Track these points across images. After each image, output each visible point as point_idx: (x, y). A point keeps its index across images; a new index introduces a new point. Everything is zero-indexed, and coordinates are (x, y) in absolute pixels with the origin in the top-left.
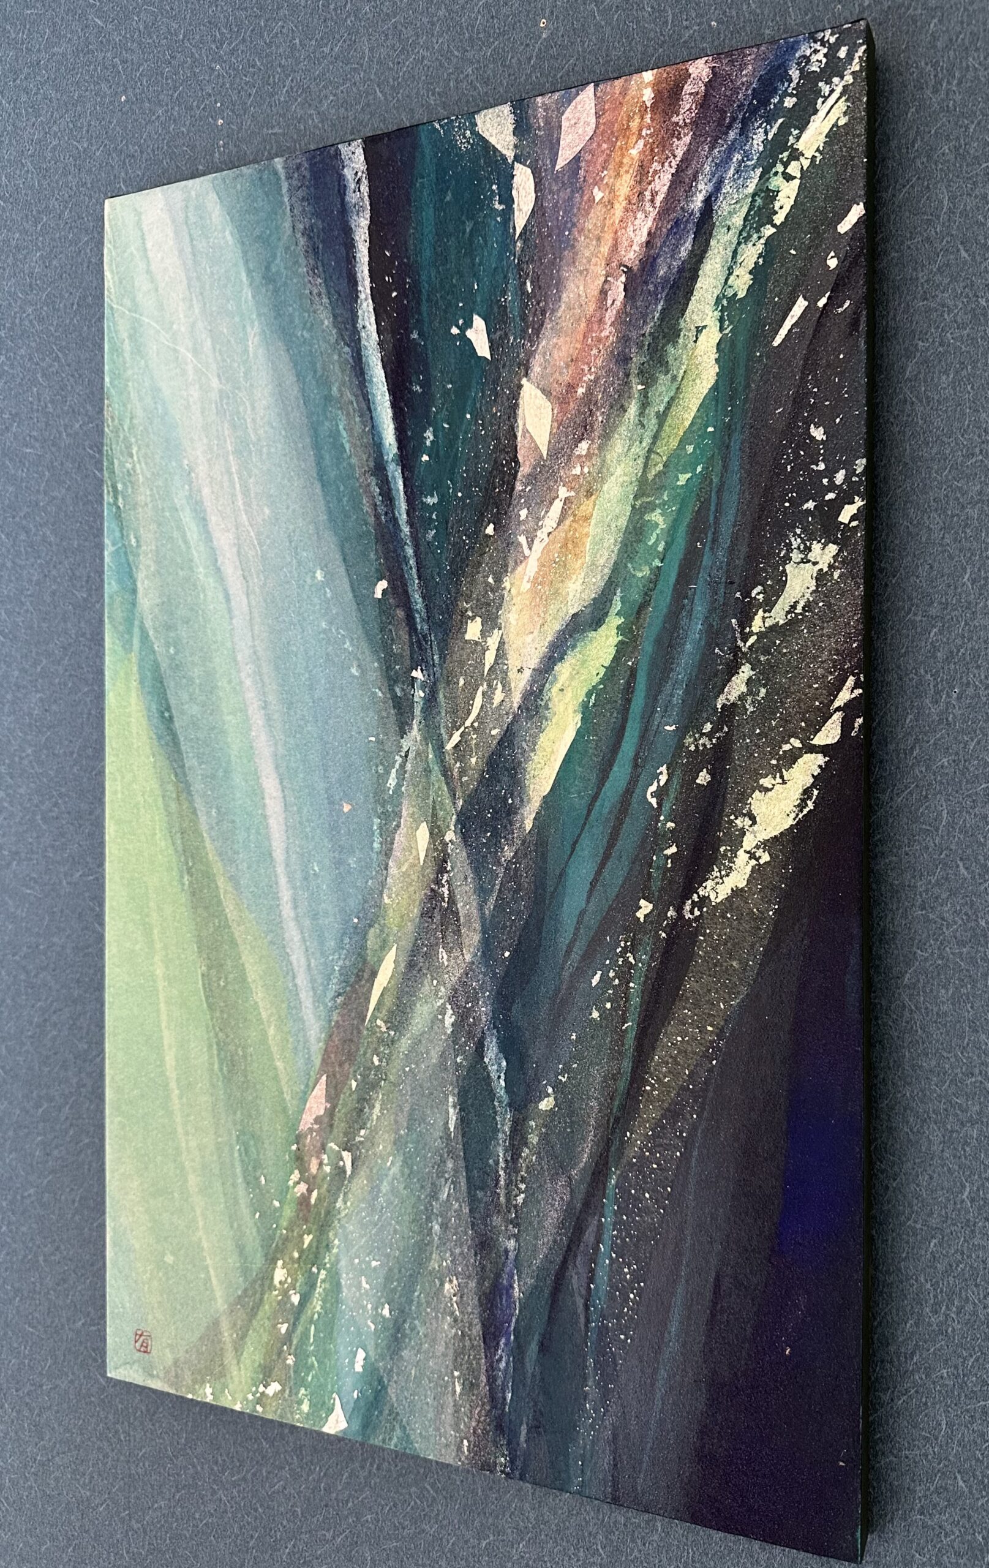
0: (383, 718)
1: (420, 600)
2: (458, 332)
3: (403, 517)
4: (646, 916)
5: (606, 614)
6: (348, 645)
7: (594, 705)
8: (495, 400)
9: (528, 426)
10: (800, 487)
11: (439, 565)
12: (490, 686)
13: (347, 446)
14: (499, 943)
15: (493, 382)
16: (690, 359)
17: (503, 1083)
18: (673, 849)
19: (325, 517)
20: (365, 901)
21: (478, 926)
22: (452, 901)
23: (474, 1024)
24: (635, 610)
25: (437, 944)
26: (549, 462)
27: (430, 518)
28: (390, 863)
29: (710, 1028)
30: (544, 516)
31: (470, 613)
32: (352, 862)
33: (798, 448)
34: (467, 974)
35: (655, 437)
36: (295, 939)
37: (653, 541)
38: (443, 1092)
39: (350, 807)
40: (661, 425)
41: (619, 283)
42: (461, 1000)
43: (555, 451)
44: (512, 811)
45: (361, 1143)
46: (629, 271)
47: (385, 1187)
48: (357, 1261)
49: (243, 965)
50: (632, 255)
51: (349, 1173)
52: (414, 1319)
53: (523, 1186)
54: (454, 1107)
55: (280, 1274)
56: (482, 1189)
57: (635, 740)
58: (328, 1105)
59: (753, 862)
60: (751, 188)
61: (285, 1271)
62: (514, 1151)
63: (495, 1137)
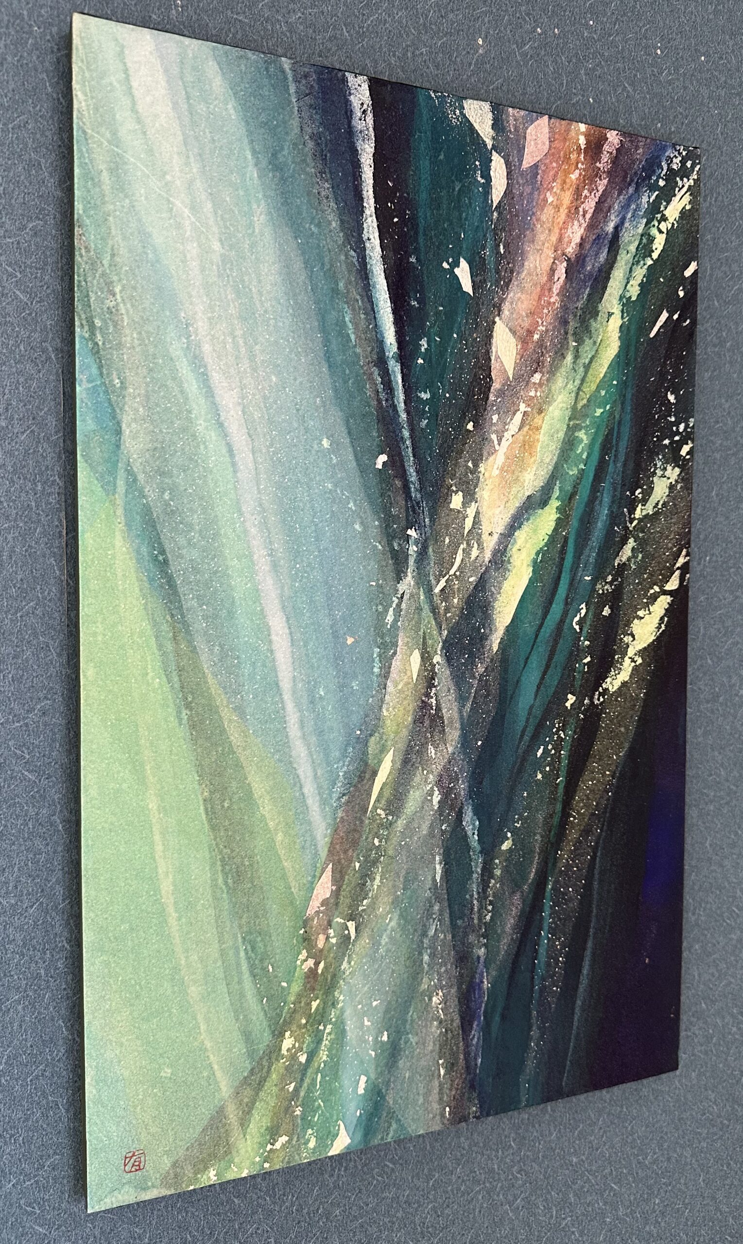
0: (382, 566)
1: (415, 474)
2: (448, 267)
3: (401, 406)
4: (572, 705)
5: (550, 498)
6: (351, 505)
7: (541, 561)
8: (475, 328)
9: (499, 354)
10: (661, 430)
11: (430, 448)
12: (468, 544)
13: (353, 337)
14: (474, 736)
15: (475, 314)
16: (605, 332)
17: (476, 837)
18: (588, 659)
19: (332, 394)
20: (367, 716)
21: (458, 725)
22: (439, 708)
23: (456, 798)
24: (568, 497)
25: (427, 743)
26: (513, 384)
27: (424, 409)
28: (389, 684)
29: (608, 773)
30: (509, 423)
31: (454, 488)
32: (355, 685)
33: (661, 405)
34: (450, 762)
35: (583, 380)
36: (302, 755)
37: (580, 451)
38: (432, 855)
39: (353, 640)
40: (586, 373)
41: (563, 267)
42: (446, 782)
43: (518, 377)
44: (484, 638)
45: (363, 910)
46: (569, 260)
47: (385, 940)
48: (360, 1006)
49: (249, 784)
50: (571, 250)
51: (353, 937)
52: (408, 1034)
53: (490, 908)
54: (440, 863)
55: (288, 1043)
56: (460, 918)
57: (567, 587)
58: (334, 888)
59: (633, 664)
60: (640, 230)
61: (293, 1038)
62: (484, 884)
63: (470, 878)
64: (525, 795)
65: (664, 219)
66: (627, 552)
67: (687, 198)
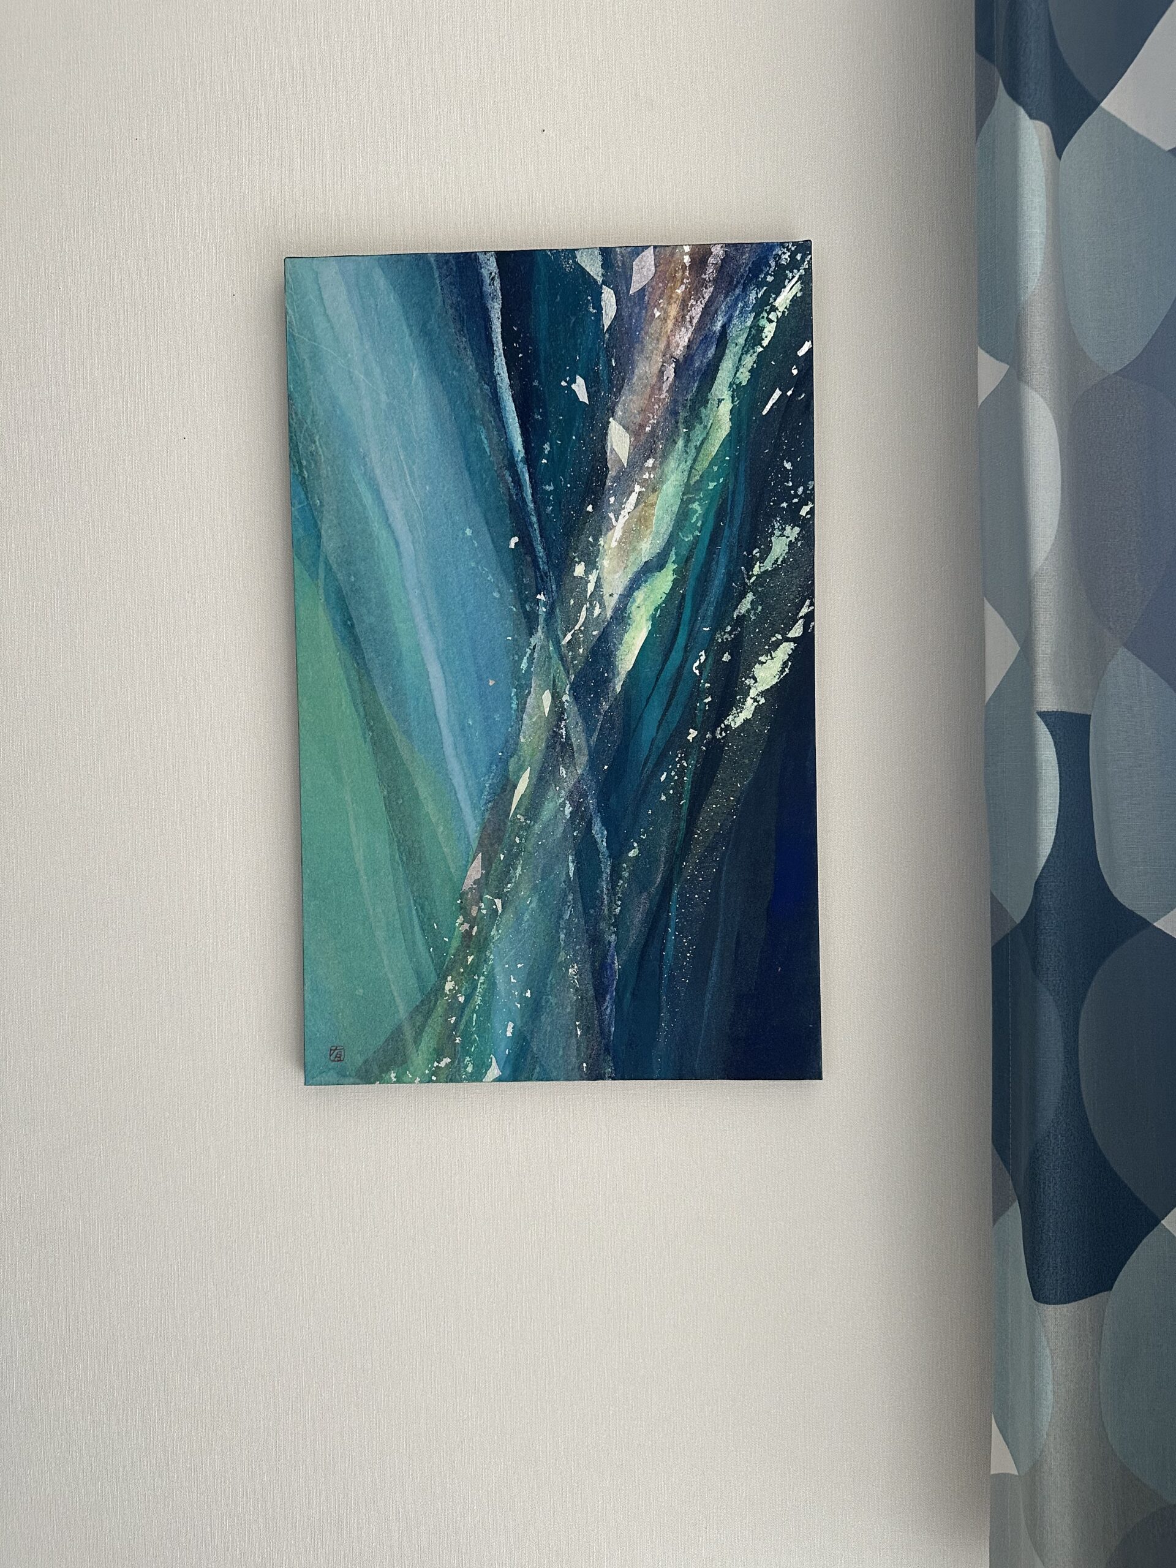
0: (517, 624)
1: (542, 550)
2: (566, 384)
3: (529, 498)
4: (693, 739)
5: (666, 562)
6: (490, 578)
7: (659, 616)
8: (592, 429)
9: (614, 447)
10: (777, 495)
12: (591, 604)
13: (488, 450)
14: (600, 761)
15: (591, 418)
16: (715, 416)
17: (605, 844)
18: (710, 699)
19: (472, 494)
20: (507, 741)
21: (586, 752)
22: (568, 737)
23: (585, 810)
24: (684, 561)
25: (558, 765)
26: (628, 470)
27: (549, 498)
28: (525, 716)
29: (732, 798)
30: (625, 502)
31: (577, 559)
32: (497, 717)
33: (777, 473)
34: (580, 782)
35: (695, 460)
36: (456, 769)
37: (694, 520)
38: (565, 854)
39: (494, 682)
40: (698, 453)
41: (671, 367)
42: (576, 798)
43: (632, 463)
44: (608, 680)
45: (508, 892)
46: (677, 361)
47: (527, 917)
48: (507, 966)
49: (416, 789)
50: (678, 353)
51: (500, 912)
52: (548, 995)
53: (619, 903)
54: (573, 862)
55: (449, 985)
56: (592, 908)
57: (685, 637)
58: (483, 872)
59: (756, 704)
60: (749, 323)
61: (453, 982)
62: (613, 883)
63: (600, 877)
64: (650, 812)
65: (774, 309)
66: (745, 605)
67: (799, 286)
